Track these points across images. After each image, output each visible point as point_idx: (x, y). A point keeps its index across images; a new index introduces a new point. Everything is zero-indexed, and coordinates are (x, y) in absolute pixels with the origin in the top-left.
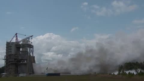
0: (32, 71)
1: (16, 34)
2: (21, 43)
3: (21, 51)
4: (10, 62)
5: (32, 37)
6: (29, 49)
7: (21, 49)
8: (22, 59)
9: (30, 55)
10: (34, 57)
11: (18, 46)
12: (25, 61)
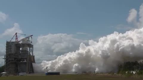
0: (31, 70)
1: (16, 33)
2: (21, 42)
3: (21, 51)
4: (9, 61)
5: (32, 36)
6: (28, 48)
7: (21, 49)
8: (22, 59)
9: (30, 55)
10: (34, 57)
11: (18, 45)
12: (24, 60)
